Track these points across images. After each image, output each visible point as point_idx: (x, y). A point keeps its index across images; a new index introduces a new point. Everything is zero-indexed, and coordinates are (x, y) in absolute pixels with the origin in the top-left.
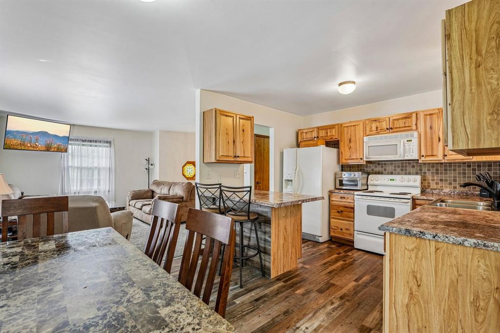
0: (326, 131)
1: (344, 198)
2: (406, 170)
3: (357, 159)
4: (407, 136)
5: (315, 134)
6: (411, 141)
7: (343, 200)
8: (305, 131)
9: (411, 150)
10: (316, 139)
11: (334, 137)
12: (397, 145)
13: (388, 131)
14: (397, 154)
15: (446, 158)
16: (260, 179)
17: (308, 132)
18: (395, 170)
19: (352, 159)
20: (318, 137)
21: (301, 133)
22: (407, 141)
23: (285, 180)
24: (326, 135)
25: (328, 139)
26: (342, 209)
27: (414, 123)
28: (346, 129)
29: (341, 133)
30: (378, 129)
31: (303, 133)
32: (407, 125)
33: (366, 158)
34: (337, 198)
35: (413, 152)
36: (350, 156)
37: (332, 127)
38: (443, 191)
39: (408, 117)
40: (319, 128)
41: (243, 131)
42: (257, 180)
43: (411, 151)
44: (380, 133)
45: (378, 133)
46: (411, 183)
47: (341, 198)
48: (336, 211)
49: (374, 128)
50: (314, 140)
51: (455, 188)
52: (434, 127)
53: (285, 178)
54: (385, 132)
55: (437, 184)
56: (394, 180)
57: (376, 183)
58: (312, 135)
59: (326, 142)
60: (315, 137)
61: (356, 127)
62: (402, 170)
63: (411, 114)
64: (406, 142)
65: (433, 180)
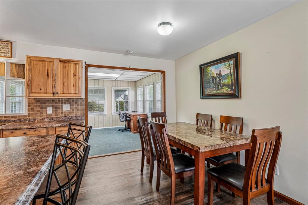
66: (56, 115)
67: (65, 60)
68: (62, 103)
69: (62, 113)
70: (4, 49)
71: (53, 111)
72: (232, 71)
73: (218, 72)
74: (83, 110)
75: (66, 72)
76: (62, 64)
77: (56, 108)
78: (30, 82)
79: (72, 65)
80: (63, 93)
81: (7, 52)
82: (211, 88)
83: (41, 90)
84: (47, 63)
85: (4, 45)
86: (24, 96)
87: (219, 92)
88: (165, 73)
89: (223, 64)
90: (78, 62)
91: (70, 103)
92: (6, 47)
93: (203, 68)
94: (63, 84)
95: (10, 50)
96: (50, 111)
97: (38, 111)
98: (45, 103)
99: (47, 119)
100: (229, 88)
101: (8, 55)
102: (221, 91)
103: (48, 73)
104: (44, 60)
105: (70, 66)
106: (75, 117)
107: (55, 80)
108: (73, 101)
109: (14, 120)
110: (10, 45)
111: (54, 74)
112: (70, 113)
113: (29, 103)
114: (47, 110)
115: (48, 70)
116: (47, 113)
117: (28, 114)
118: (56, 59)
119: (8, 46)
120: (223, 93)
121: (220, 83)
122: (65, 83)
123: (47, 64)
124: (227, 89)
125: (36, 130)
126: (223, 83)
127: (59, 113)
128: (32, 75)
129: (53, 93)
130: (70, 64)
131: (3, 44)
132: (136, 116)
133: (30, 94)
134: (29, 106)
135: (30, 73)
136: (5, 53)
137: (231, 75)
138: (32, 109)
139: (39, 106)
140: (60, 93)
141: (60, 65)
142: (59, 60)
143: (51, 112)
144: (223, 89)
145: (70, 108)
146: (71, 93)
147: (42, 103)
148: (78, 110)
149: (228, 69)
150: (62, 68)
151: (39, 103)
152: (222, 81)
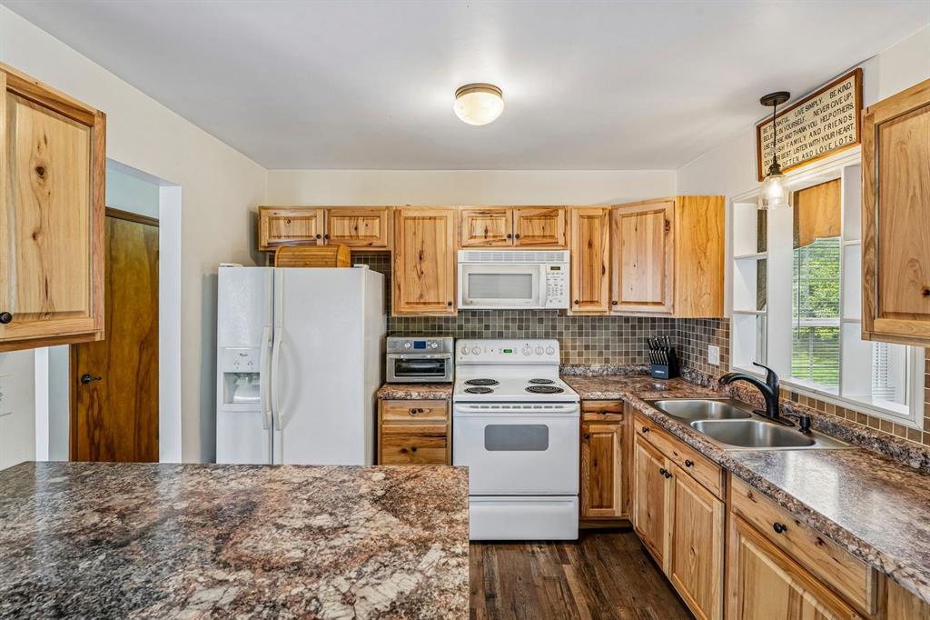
0: (353, 223)
1: (421, 411)
2: (528, 328)
3: (439, 303)
4: (551, 258)
5: (317, 227)
6: (559, 268)
7: (417, 417)
8: (283, 214)
9: (559, 287)
10: (320, 242)
11: (376, 243)
12: (531, 275)
13: (509, 242)
14: (531, 297)
15: (614, 308)
16: (97, 363)
17: (295, 218)
18: (507, 327)
19: (425, 303)
20: (327, 237)
21: (271, 219)
22: (552, 268)
23: (227, 374)
24: (354, 233)
25: (361, 245)
26: (413, 441)
27: (561, 231)
28: (409, 222)
29: (396, 234)
30: (489, 234)
31: (278, 219)
32: (548, 234)
33: (465, 303)
34: (401, 414)
35: (561, 294)
36: (421, 296)
37: (372, 214)
38: (592, 369)
39: (549, 213)
40: (330, 212)
41: (41, 171)
42: (82, 370)
43: (559, 292)
44: (494, 244)
45: (489, 244)
46: (545, 358)
47: (414, 412)
48: (399, 449)
49: (479, 232)
50: (313, 244)
51: (607, 361)
52: (596, 243)
53: (224, 366)
54: (504, 243)
55: (580, 354)
56: (511, 351)
57: (475, 359)
58: (309, 229)
59: (352, 251)
60: (318, 236)
61: (437, 221)
62: (520, 328)
63: (556, 209)
64: (549, 270)
65: (574, 348)
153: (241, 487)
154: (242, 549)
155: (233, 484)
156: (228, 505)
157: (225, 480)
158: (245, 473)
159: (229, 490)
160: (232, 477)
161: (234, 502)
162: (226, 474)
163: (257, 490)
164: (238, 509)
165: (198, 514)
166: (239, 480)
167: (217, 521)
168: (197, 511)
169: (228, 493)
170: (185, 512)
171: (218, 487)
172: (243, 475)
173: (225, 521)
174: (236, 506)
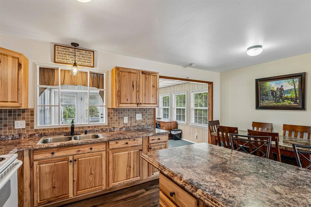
66: (131, 124)
67: (147, 72)
68: (136, 113)
69: (136, 122)
70: (87, 59)
71: (128, 120)
72: (297, 87)
73: (280, 87)
74: (152, 119)
75: (147, 83)
76: (144, 76)
77: (131, 118)
78: (119, 93)
79: (152, 76)
80: (145, 104)
81: (90, 61)
82: (270, 100)
83: (128, 101)
84: (132, 74)
85: (88, 54)
86: (104, 106)
87: (280, 104)
88: (213, 84)
89: (286, 80)
90: (156, 73)
91: (142, 113)
92: (89, 56)
93: (259, 82)
94: (145, 95)
95: (92, 60)
96: (126, 120)
97: (116, 121)
98: (122, 113)
99: (124, 128)
100: (292, 101)
101: (91, 65)
102: (282, 103)
103: (133, 84)
104: (129, 72)
105: (151, 77)
106: (146, 126)
107: (138, 91)
108: (144, 110)
109: (98, 130)
110: (92, 55)
111: (138, 85)
112: (142, 122)
113: (109, 113)
114: (123, 120)
115: (133, 82)
116: (123, 122)
117: (108, 123)
118: (139, 71)
119: (91, 55)
120: (285, 105)
121: (281, 97)
122: (147, 94)
123: (132, 76)
124: (289, 102)
125: (134, 140)
126: (285, 96)
127: (133, 122)
128: (120, 86)
129: (138, 104)
130: (150, 76)
131: (86, 54)
132: (168, 123)
133: (119, 104)
134: (109, 116)
135: (119, 84)
136: (88, 62)
137: (295, 91)
138: (111, 118)
139: (117, 116)
140: (143, 104)
141: (142, 77)
142: (142, 72)
143: (127, 122)
144: (285, 102)
145: (142, 117)
146: (151, 104)
147: (119, 113)
148: (148, 119)
149: (292, 85)
150: (144, 80)
151: (116, 113)
152: (284, 95)
153: (211, 176)
154: (220, 160)
155: (214, 180)
156: (220, 172)
157: (217, 184)
158: (206, 183)
159: (217, 177)
160: (213, 184)
161: (217, 172)
162: (215, 187)
163: (206, 173)
164: (217, 169)
165: (231, 173)
166: (211, 180)
167: (225, 168)
168: (231, 174)
169: (218, 176)
170: (236, 176)
171: (221, 181)
172: (207, 182)
173: (222, 167)
174: (217, 170)
